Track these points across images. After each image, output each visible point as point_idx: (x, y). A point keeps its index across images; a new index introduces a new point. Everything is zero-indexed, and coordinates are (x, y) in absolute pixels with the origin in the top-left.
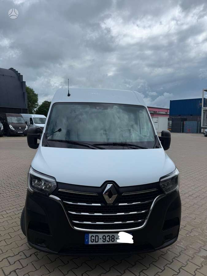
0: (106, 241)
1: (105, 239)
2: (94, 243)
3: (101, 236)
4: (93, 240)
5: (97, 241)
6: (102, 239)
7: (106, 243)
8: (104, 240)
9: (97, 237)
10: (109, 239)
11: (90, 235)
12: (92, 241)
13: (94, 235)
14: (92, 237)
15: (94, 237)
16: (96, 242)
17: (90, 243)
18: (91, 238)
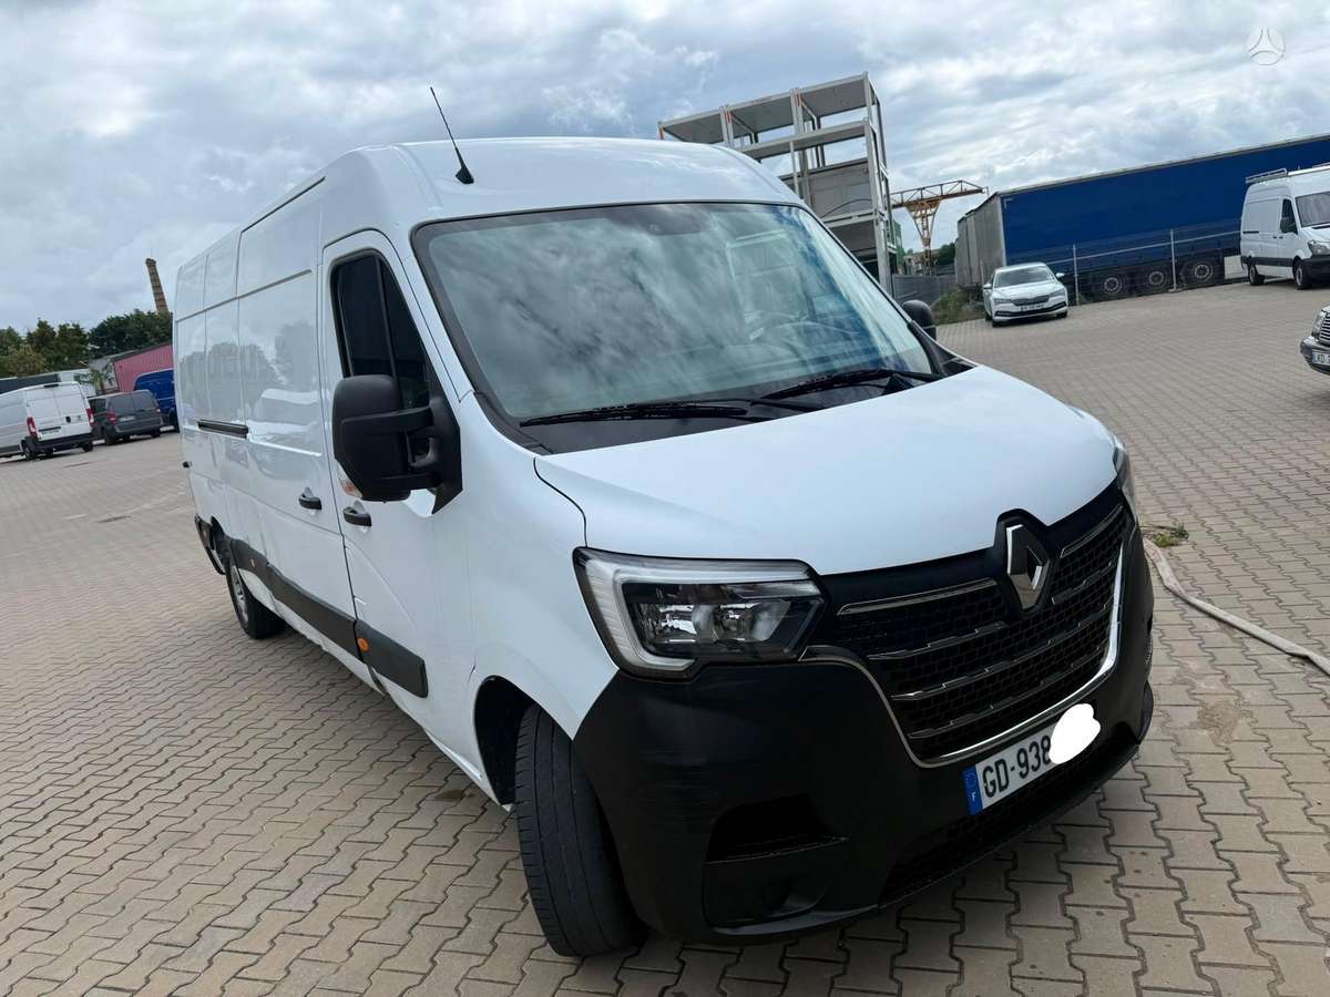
0: (1031, 770)
1: (1026, 764)
2: (999, 796)
3: (1009, 755)
4: (993, 783)
5: (1003, 782)
6: (1018, 769)
7: (1032, 776)
8: (1024, 770)
9: (1001, 767)
10: (1037, 756)
11: (980, 767)
12: (991, 789)
13: (991, 762)
14: (988, 773)
15: (992, 771)
16: (1002, 788)
17: (987, 802)
18: (985, 781)
